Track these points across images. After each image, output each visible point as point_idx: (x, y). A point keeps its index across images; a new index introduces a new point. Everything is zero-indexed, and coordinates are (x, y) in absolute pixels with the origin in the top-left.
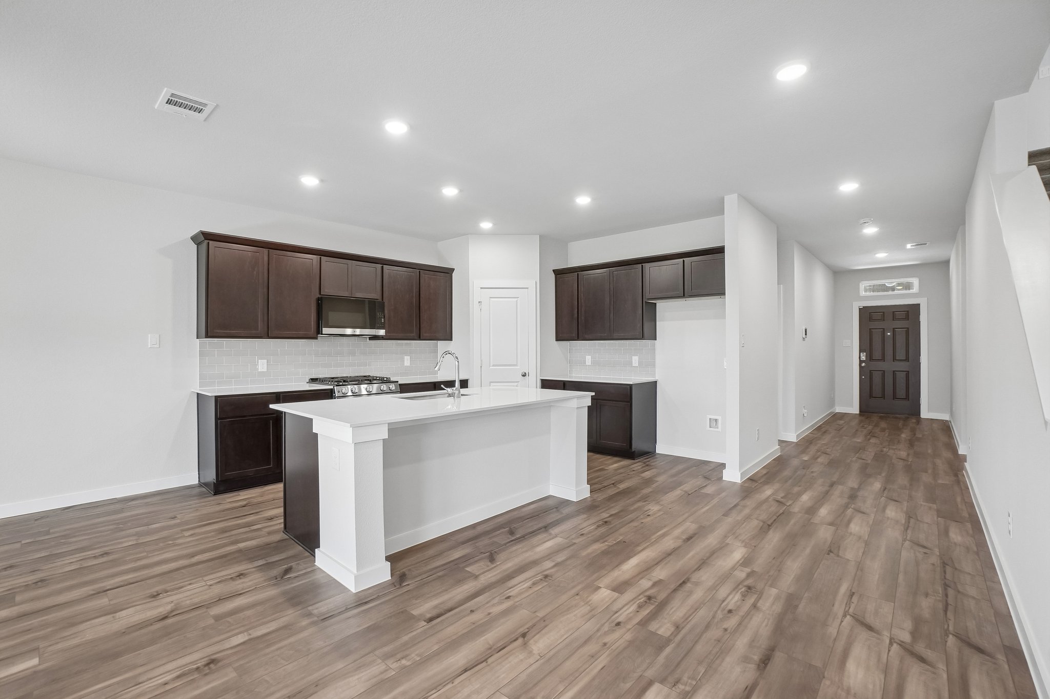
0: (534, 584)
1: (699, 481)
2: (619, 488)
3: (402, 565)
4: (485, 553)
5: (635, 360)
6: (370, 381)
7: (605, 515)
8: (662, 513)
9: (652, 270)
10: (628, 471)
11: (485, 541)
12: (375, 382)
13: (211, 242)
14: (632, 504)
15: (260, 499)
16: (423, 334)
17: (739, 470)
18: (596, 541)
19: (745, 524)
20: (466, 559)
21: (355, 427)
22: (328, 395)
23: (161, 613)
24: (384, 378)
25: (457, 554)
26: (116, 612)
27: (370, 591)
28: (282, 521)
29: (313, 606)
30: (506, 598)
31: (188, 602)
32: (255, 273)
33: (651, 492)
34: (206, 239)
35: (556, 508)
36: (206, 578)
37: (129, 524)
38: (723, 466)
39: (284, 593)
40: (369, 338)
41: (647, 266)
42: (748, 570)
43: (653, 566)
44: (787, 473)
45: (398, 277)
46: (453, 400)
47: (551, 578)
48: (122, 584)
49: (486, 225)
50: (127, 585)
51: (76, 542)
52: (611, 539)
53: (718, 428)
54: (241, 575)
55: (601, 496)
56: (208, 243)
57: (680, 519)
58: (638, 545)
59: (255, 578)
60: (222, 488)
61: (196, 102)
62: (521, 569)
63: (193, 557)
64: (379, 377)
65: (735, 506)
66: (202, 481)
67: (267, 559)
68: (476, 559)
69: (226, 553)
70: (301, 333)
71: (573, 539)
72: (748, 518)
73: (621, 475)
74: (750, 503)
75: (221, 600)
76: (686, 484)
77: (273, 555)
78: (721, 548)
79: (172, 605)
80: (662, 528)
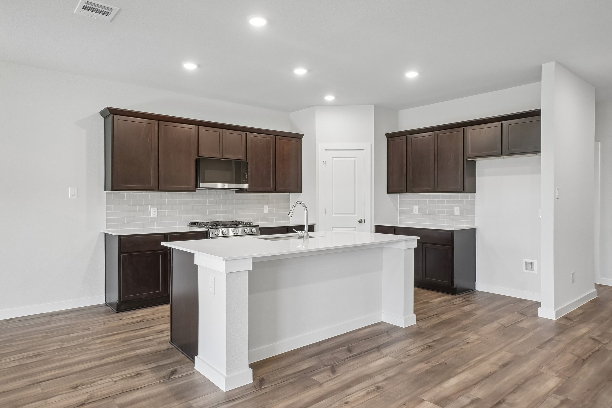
0: (368, 393)
1: (516, 316)
2: (441, 318)
3: (262, 372)
4: (327, 366)
5: (457, 210)
6: (237, 225)
7: (429, 340)
8: (479, 341)
9: (472, 132)
10: (450, 305)
11: (327, 356)
12: (241, 226)
13: (115, 116)
14: (453, 333)
15: (152, 317)
16: (279, 188)
17: (554, 310)
18: (420, 361)
19: (559, 356)
20: (312, 370)
21: (227, 260)
22: (205, 235)
23: (79, 400)
24: (247, 223)
25: (305, 366)
26: (47, 399)
27: (237, 391)
28: (169, 334)
29: (193, 400)
30: (345, 403)
31: (99, 393)
32: (148, 139)
33: (471, 323)
34: (111, 113)
35: (387, 332)
36: (112, 376)
37: (55, 333)
38: (539, 304)
39: (171, 390)
40: (236, 190)
41: (468, 129)
42: (562, 398)
43: (471, 386)
44: (604, 314)
45: (259, 141)
46: (302, 241)
47: (382, 389)
48: (51, 378)
49: (330, 98)
50: (54, 379)
51: (17, 345)
52: (434, 361)
53: (533, 270)
54: (138, 374)
55: (425, 325)
56: (113, 116)
57: (497, 348)
58: (458, 367)
59: (149, 377)
60: (123, 308)
61: (104, 7)
62: (357, 381)
63: (103, 359)
64: (244, 222)
65: (550, 340)
66: (108, 302)
67: (157, 363)
68: (321, 370)
69: (127, 357)
70: (184, 187)
71: (401, 358)
72: (563, 351)
73: (444, 307)
74: (565, 339)
75: (123, 392)
76: (502, 319)
77: (162, 360)
78: (535, 376)
79: (88, 395)
80: (480, 354)
